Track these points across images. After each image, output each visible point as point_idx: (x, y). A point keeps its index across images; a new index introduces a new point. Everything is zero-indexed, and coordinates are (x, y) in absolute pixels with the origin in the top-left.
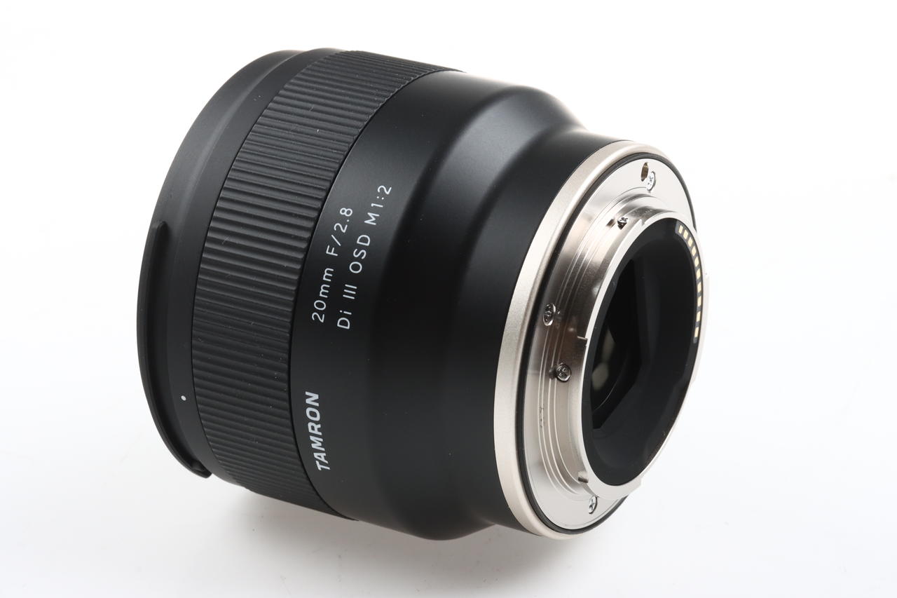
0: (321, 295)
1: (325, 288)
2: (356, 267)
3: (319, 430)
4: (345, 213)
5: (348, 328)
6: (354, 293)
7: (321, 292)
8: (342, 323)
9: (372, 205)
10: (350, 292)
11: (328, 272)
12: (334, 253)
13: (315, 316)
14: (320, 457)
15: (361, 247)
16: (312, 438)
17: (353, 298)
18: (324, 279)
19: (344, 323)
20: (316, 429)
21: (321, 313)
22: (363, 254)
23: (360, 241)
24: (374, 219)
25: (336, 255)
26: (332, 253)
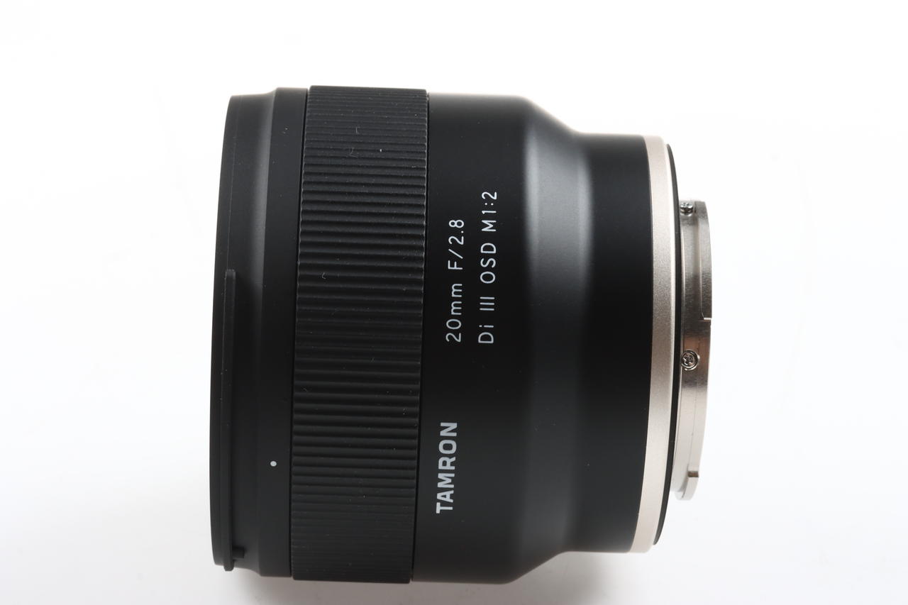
0: (453, 313)
1: (455, 305)
2: (488, 277)
3: (452, 464)
4: (456, 225)
5: (492, 342)
6: (493, 304)
7: (452, 310)
8: (485, 338)
9: (484, 212)
10: (487, 304)
11: (456, 288)
12: (457, 267)
13: (450, 337)
14: (445, 496)
15: (487, 257)
16: (441, 476)
17: (493, 310)
18: (453, 295)
19: (486, 337)
20: (448, 464)
21: (456, 333)
22: (491, 263)
23: (484, 250)
24: (491, 226)
25: (461, 269)
26: (455, 268)
